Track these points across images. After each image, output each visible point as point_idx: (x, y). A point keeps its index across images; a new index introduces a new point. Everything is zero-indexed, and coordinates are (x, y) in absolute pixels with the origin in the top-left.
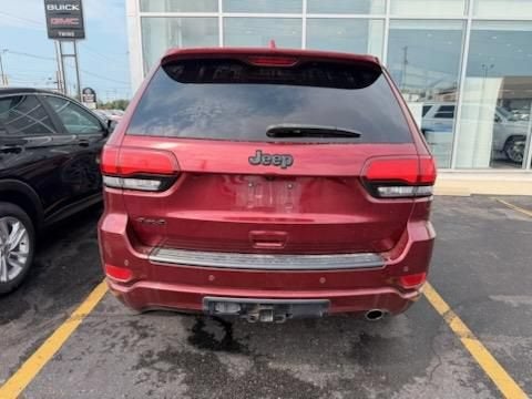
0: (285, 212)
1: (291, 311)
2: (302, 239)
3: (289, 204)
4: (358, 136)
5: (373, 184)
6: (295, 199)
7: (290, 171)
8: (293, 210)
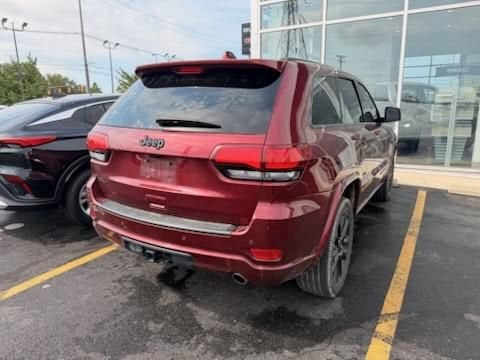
0: (167, 183)
1: (174, 260)
2: (176, 205)
3: (169, 177)
4: (219, 127)
5: (225, 167)
6: (173, 174)
7: (162, 152)
8: (172, 183)
